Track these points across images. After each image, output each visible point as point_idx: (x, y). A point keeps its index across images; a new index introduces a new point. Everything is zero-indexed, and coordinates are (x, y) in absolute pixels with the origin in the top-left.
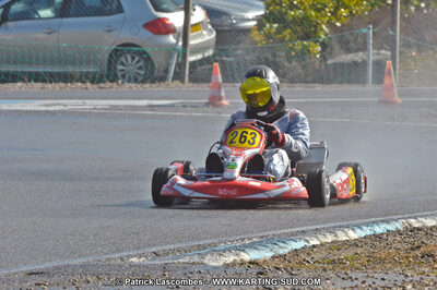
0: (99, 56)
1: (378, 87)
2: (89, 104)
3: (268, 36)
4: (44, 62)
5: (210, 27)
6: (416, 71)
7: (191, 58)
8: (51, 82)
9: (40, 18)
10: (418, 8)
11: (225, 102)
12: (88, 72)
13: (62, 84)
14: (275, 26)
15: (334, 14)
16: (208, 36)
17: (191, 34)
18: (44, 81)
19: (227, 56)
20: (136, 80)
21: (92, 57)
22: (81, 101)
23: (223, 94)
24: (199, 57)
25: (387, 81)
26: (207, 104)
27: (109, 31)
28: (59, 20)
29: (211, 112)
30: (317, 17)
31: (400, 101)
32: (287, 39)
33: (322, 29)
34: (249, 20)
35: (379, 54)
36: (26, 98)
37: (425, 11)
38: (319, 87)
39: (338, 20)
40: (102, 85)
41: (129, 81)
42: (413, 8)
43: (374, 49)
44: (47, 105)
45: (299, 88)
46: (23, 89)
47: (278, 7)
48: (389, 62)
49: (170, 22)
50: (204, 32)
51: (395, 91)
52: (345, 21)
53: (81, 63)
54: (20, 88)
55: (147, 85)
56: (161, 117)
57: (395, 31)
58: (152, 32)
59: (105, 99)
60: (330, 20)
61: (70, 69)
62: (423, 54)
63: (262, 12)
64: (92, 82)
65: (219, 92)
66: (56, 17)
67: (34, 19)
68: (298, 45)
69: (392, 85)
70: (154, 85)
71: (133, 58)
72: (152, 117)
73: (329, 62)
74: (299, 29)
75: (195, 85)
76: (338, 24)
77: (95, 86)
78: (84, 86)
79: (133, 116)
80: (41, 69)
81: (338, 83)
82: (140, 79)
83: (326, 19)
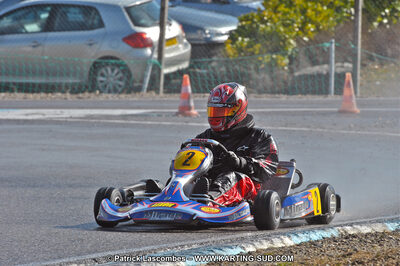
0: (79, 68)
1: (339, 98)
2: (67, 113)
3: (240, 50)
4: (28, 73)
5: (185, 41)
6: (378, 83)
7: (166, 71)
8: (33, 92)
9: (27, 32)
10: (381, 23)
11: (194, 112)
12: (75, 83)
13: (43, 95)
14: (246, 40)
15: (301, 29)
16: (183, 49)
17: (166, 48)
18: (27, 91)
19: (199, 68)
20: (115, 91)
21: (72, 69)
22: (58, 111)
23: (192, 104)
24: (174, 69)
25: (346, 92)
26: (177, 114)
27: (91, 45)
28: (44, 35)
29: (180, 121)
30: (285, 32)
31: (358, 111)
32: (257, 52)
33: (290, 43)
34: (222, 35)
35: (342, 67)
36: (8, 108)
37: (388, 26)
38: (284, 98)
39: (306, 34)
40: (81, 95)
41: (109, 92)
42: (376, 24)
43: (336, 62)
44: (27, 115)
45: (265, 98)
46: (6, 99)
47: (249, 22)
48: (348, 75)
49: (147, 36)
50: (180, 46)
51: (354, 100)
52: (312, 35)
53: (68, 75)
54: (4, 97)
55: (123, 96)
56: (132, 126)
57: (356, 45)
58: (131, 45)
59: (82, 108)
60: (297, 35)
61: (51, 80)
62: (385, 67)
63: (234, 28)
64: (71, 93)
65: (189, 102)
66: (41, 31)
67: (22, 33)
68: (267, 58)
69: (351, 96)
70: (129, 96)
71: (113, 70)
72: (123, 125)
73: (296, 74)
74: (268, 43)
75: (168, 95)
76: (306, 39)
77: (74, 96)
78: (63, 96)
79: (106, 125)
80: (24, 80)
81: (302, 94)
82: (120, 89)
83: (294, 34)
